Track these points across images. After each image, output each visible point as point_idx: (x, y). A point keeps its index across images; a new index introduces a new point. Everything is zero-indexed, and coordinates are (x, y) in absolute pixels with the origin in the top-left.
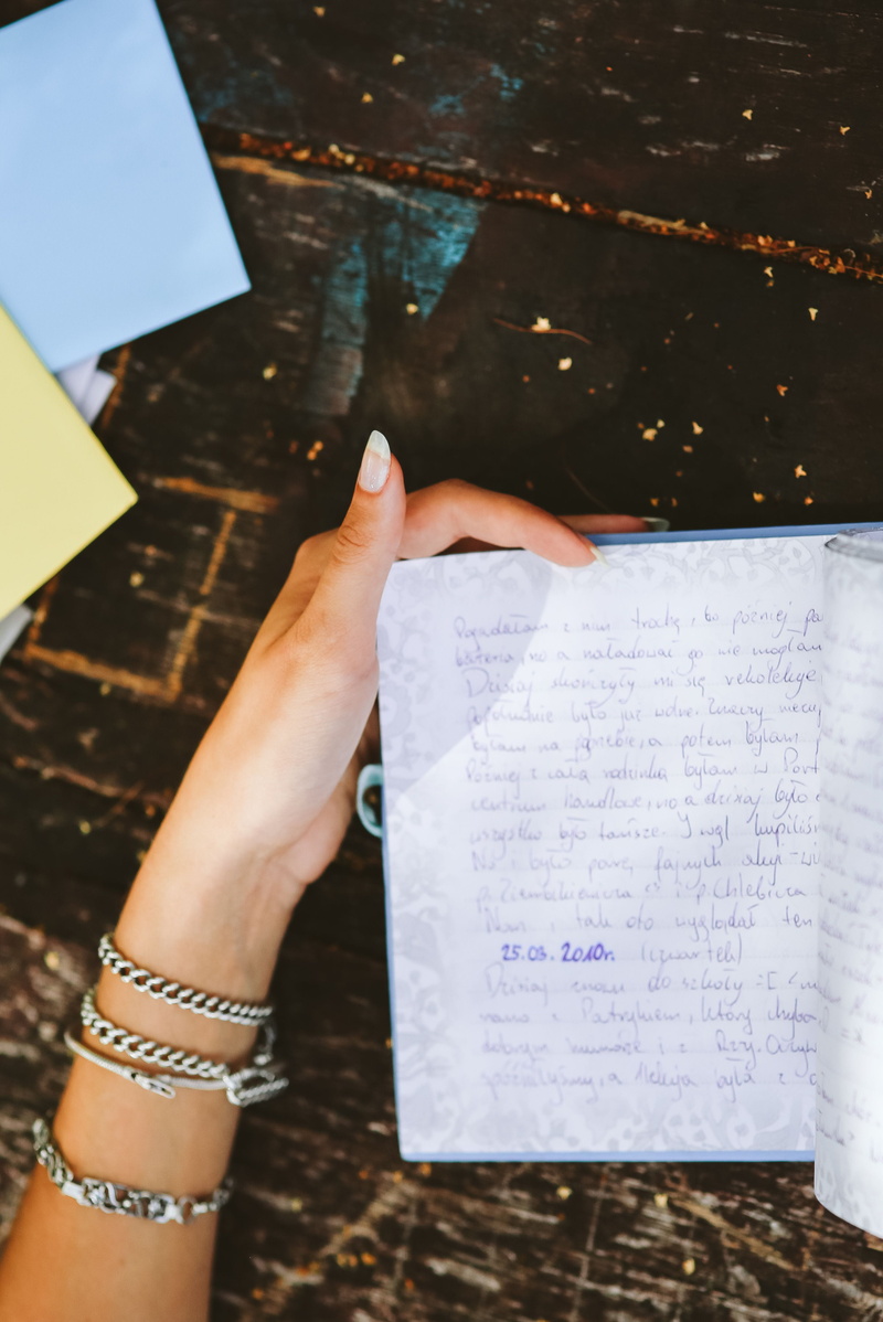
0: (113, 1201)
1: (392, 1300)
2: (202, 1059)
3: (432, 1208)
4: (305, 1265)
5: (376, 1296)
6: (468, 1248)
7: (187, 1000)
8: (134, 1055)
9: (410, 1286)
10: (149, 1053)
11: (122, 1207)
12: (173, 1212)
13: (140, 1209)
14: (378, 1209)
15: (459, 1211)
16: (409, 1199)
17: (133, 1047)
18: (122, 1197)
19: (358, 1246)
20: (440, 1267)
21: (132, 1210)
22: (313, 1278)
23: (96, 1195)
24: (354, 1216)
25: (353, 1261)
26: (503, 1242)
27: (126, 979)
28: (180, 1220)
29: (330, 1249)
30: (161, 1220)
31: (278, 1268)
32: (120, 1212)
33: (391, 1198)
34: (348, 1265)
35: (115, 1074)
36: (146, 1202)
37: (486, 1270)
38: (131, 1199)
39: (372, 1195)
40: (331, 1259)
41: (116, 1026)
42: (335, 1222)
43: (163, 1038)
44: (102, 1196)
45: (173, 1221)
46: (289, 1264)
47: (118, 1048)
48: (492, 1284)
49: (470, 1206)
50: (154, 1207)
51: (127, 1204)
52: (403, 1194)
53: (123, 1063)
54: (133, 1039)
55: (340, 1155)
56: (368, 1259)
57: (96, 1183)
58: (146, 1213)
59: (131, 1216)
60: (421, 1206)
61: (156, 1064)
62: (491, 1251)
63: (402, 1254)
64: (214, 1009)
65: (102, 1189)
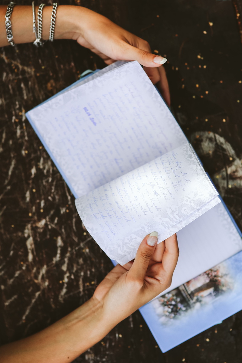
0: (8, 28)
1: (11, 78)
2: (41, 34)
3: (32, 79)
4: (8, 58)
5: (10, 75)
6: (29, 90)
7: (52, 27)
8: (38, 21)
9: (16, 81)
10: (40, 24)
11: (8, 30)
12: (10, 39)
13: (8, 33)
14: (26, 68)
15: (34, 85)
16: (31, 73)
17: (40, 20)
18: (10, 29)
19: (17, 67)
20: (22, 85)
21: (8, 32)
22: (6, 61)
23: (8, 24)
24: (21, 64)
25: (14, 68)
26: (34, 96)
27: (52, 13)
28: (9, 41)
29: (14, 62)
30: (8, 38)
31: (4, 53)
32: (7, 30)
33: (29, 70)
34: (12, 67)
35: (33, 18)
36: (10, 34)
37: (27, 95)
38: (10, 31)
39: (28, 66)
40: (12, 63)
41: (42, 15)
42: (19, 61)
43: (43, 25)
44: (8, 25)
45: (8, 40)
46: (6, 55)
47: (38, 17)
48: (25, 97)
49: (36, 86)
50: (10, 35)
51: (9, 31)
52: (31, 72)
53: (36, 19)
54: (41, 19)
55: (31, 56)
56: (16, 70)
57: (10, 23)
58: (8, 34)
59: (6, 32)
60: (31, 77)
61: (38, 25)
62: (31, 95)
63: (20, 77)
64: (52, 32)
65: (10, 25)
